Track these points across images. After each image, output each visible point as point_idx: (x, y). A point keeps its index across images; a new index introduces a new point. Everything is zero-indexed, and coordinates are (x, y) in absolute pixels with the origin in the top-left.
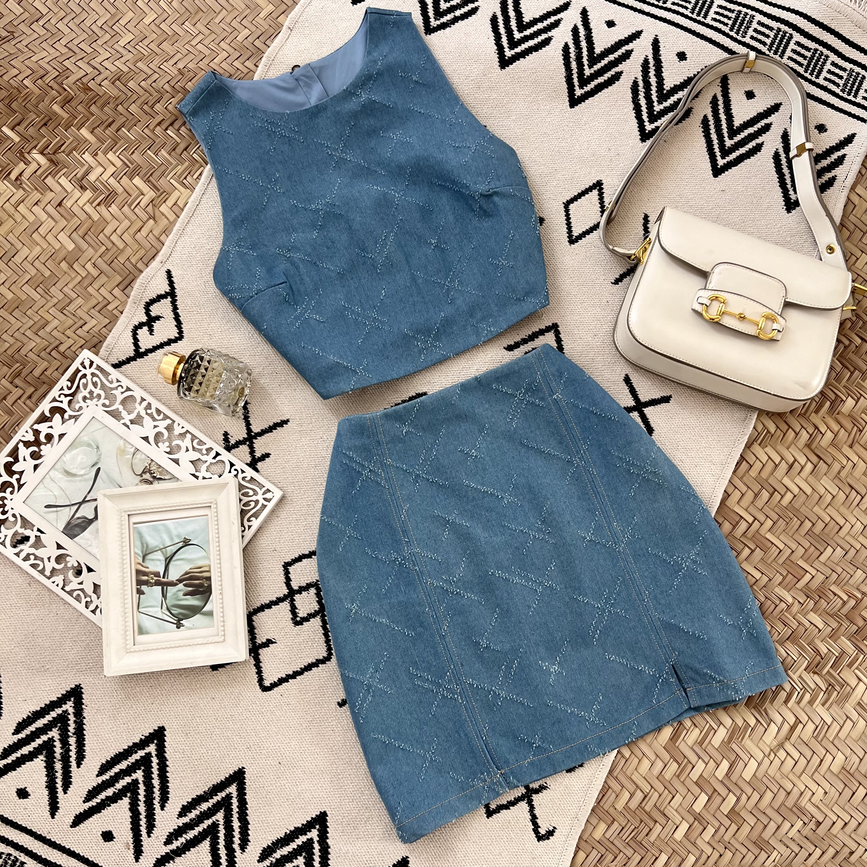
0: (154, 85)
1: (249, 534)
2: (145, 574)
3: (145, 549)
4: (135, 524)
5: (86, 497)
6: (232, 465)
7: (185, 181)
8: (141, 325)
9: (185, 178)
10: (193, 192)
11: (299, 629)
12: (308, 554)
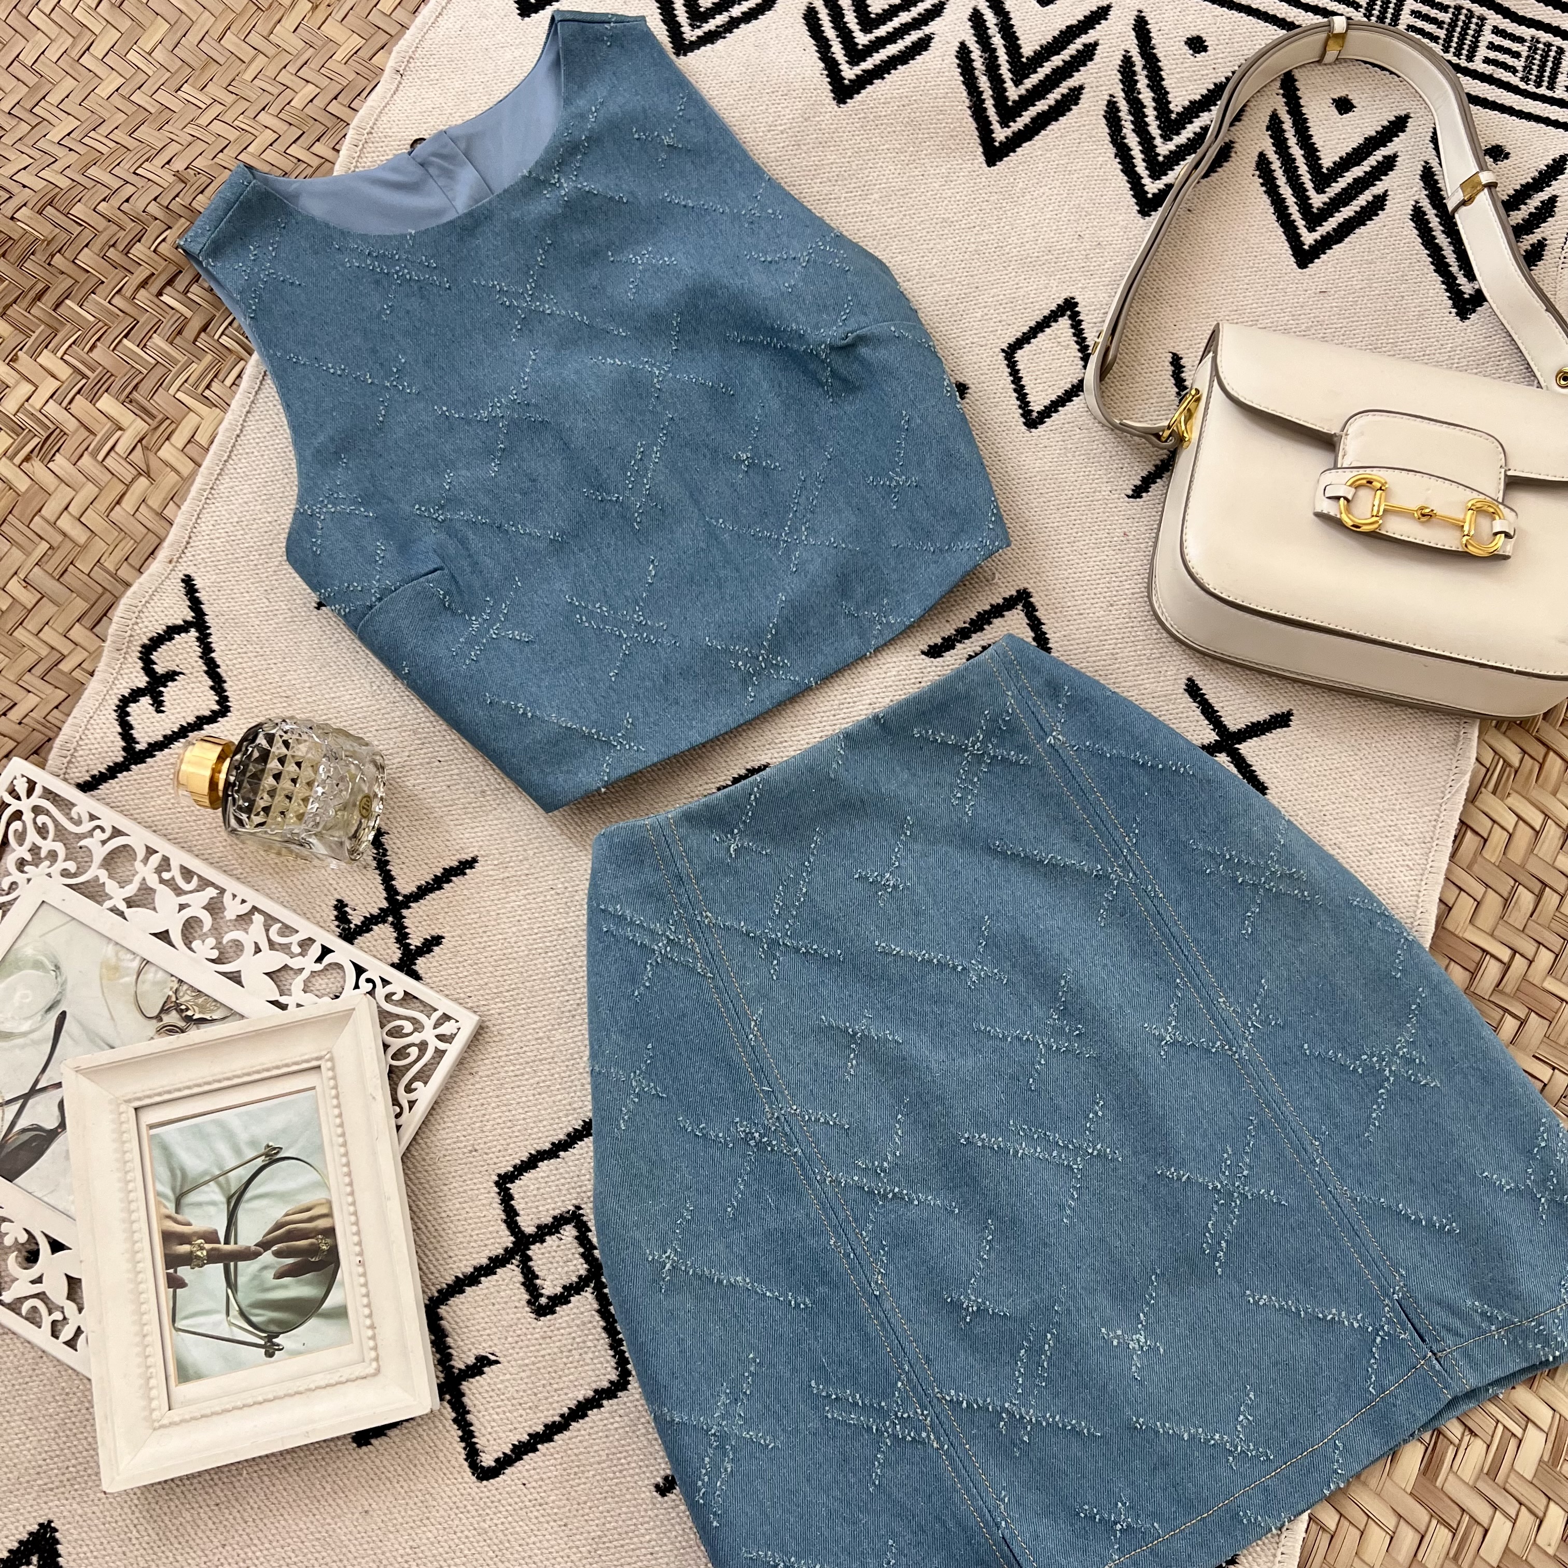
0: (125, 207)
1: (413, 1120)
2: (184, 1239)
3: (179, 1184)
4: (151, 1127)
5: (37, 1082)
6: (360, 970)
7: (207, 393)
8: (135, 695)
9: (208, 387)
10: (225, 411)
11: (548, 1323)
12: (551, 1149)
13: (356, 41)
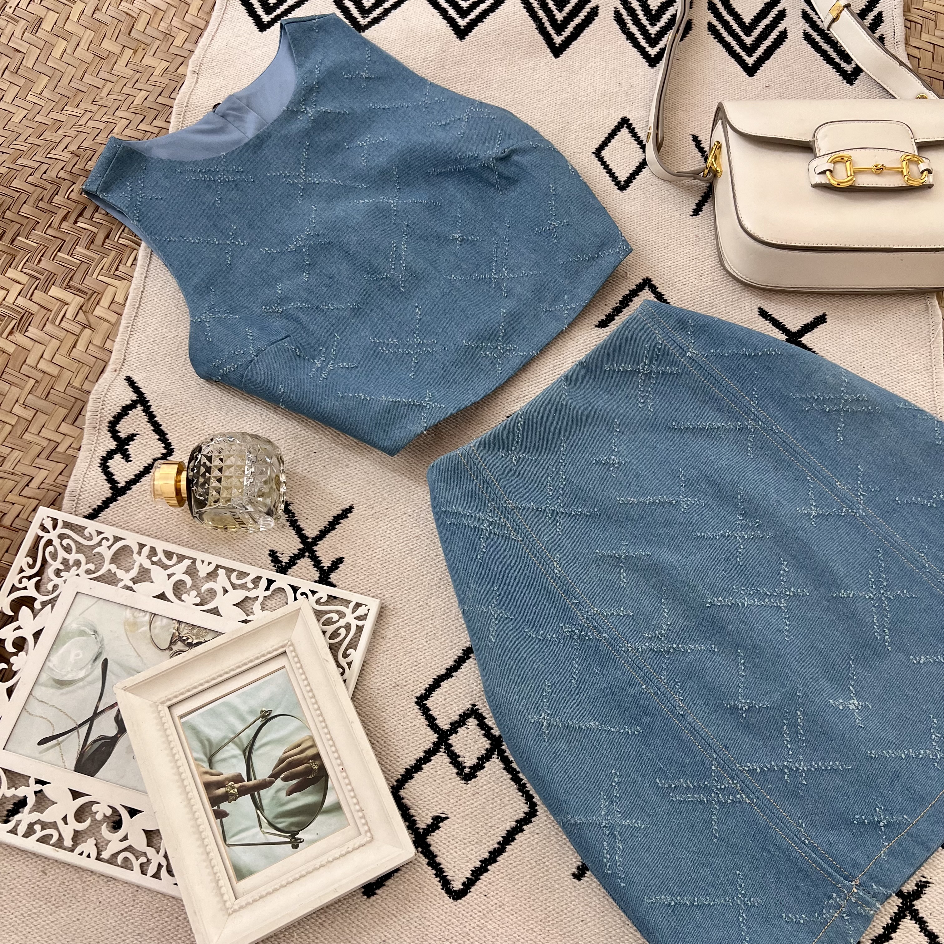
1: (353, 674)
2: (220, 784)
3: (208, 749)
4: (181, 717)
5: (97, 707)
6: (295, 589)
7: (117, 273)
8: (110, 454)
9: (117, 269)
10: (130, 281)
11: (474, 784)
12: (446, 673)
13: (164, 64)
